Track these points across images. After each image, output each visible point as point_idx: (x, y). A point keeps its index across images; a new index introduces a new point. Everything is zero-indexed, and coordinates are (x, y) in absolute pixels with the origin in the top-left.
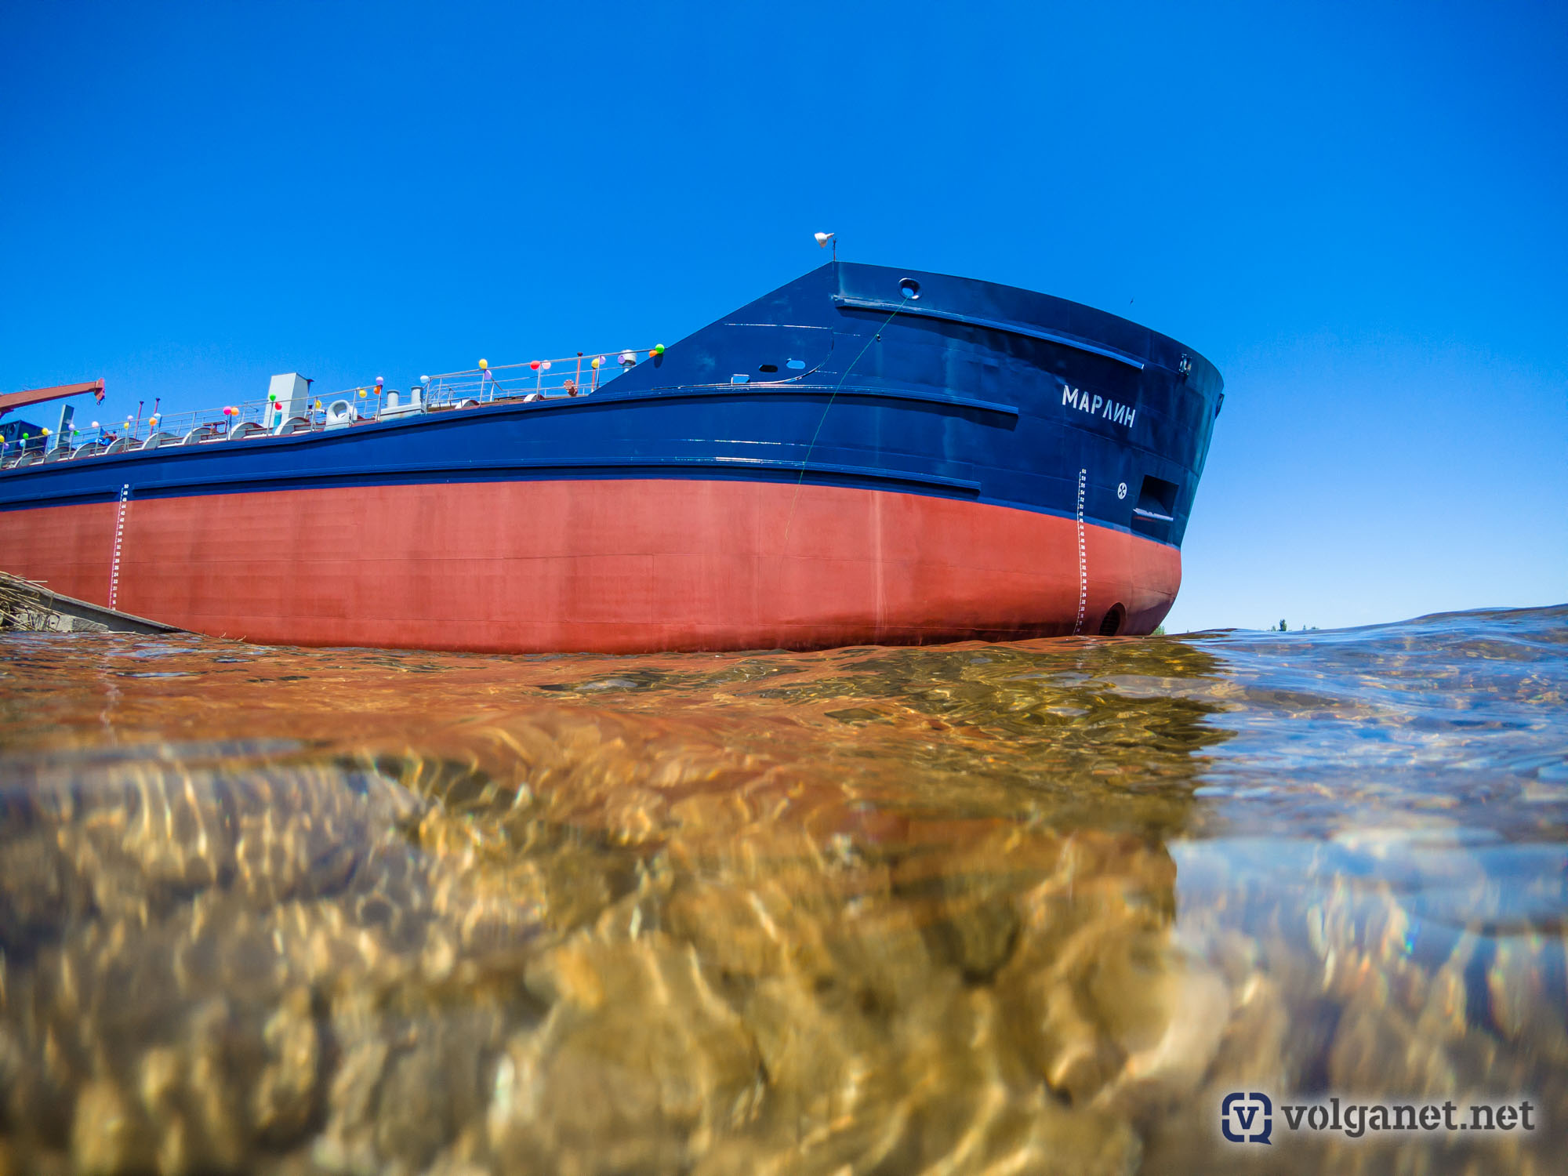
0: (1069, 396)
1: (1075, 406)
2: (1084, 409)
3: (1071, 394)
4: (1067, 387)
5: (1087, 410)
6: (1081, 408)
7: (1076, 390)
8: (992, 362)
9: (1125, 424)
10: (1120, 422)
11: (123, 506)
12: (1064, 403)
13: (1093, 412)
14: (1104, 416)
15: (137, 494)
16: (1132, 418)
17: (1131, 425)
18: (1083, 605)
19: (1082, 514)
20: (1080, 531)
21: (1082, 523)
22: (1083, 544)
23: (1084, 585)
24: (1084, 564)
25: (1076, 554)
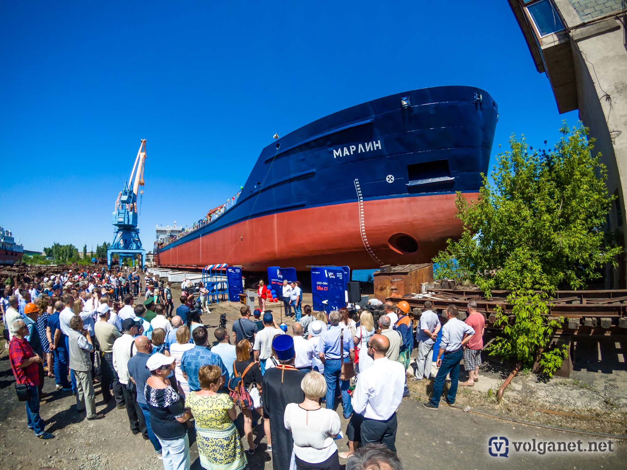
1: (341, 156)
2: (346, 155)
3: (337, 152)
4: (334, 151)
7: (340, 149)
8: (302, 157)
9: (375, 149)
10: (372, 149)
11: (201, 238)
12: (335, 157)
13: (352, 153)
14: (359, 152)
15: (203, 235)
16: (379, 145)
17: (380, 148)
18: (365, 238)
19: (362, 198)
20: (361, 205)
21: (362, 202)
22: (362, 211)
23: (363, 229)
24: (363, 220)
25: (357, 217)
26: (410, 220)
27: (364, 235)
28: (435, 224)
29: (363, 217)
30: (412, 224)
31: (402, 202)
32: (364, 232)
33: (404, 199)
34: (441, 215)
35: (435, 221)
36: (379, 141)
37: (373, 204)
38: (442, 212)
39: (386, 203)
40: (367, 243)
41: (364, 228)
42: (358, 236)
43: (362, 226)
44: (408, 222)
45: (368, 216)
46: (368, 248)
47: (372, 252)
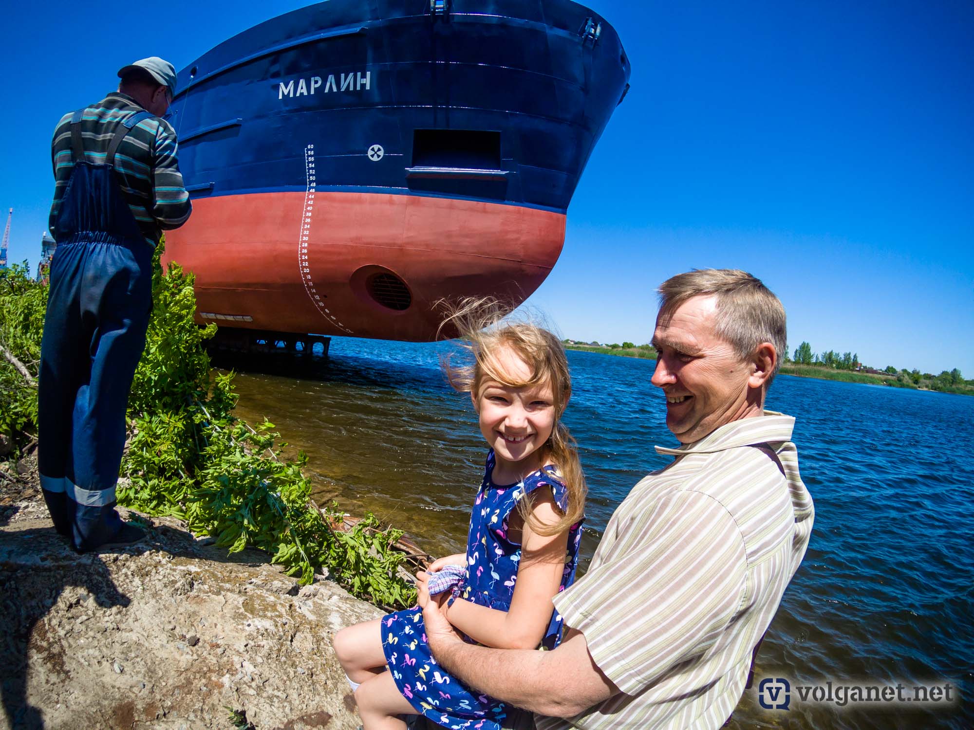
0: (285, 90)
1: (291, 95)
2: (302, 94)
4: (282, 84)
5: (306, 94)
6: (298, 95)
7: (292, 82)
9: (358, 88)
10: (351, 89)
12: (280, 97)
13: (312, 92)
14: (327, 91)
16: (367, 81)
17: (368, 88)
18: (306, 267)
19: (314, 185)
20: (309, 199)
21: (312, 193)
22: (309, 210)
23: (305, 248)
24: (307, 229)
25: (298, 221)
26: (399, 242)
27: (305, 260)
28: (449, 257)
29: (308, 224)
30: (401, 250)
31: (391, 202)
32: (304, 254)
33: (395, 197)
34: (466, 242)
35: (450, 252)
36: (368, 73)
37: (333, 200)
38: (467, 236)
39: (360, 201)
40: (309, 277)
41: (306, 245)
42: (292, 259)
43: (304, 240)
44: (394, 244)
45: (318, 222)
46: (310, 288)
47: (317, 297)
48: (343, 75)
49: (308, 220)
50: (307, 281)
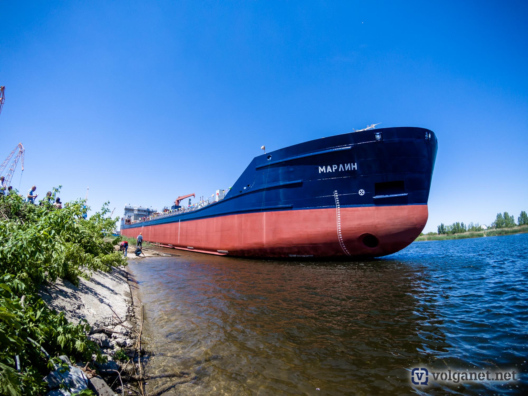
0: (321, 170)
1: (325, 172)
2: (329, 171)
3: (322, 169)
4: (320, 167)
5: (331, 171)
6: (328, 172)
7: (324, 167)
8: (292, 169)
9: (352, 169)
10: (350, 169)
11: (180, 223)
12: (320, 172)
13: (334, 171)
14: (340, 170)
15: (182, 221)
16: (356, 166)
17: (356, 169)
18: (341, 236)
19: (339, 205)
20: (338, 211)
21: (339, 209)
22: (339, 215)
23: (339, 229)
24: (339, 222)
25: (335, 220)
27: (340, 234)
28: (392, 227)
29: (339, 220)
30: (376, 226)
31: (369, 210)
32: (340, 232)
33: (370, 208)
34: (397, 221)
35: (392, 225)
36: (356, 164)
37: (348, 211)
38: (397, 219)
39: (358, 211)
40: (342, 240)
42: (335, 234)
43: (339, 227)
44: (373, 225)
45: (343, 219)
46: (342, 243)
47: (344, 246)
48: (346, 165)
49: (339, 219)
50: (341, 241)
